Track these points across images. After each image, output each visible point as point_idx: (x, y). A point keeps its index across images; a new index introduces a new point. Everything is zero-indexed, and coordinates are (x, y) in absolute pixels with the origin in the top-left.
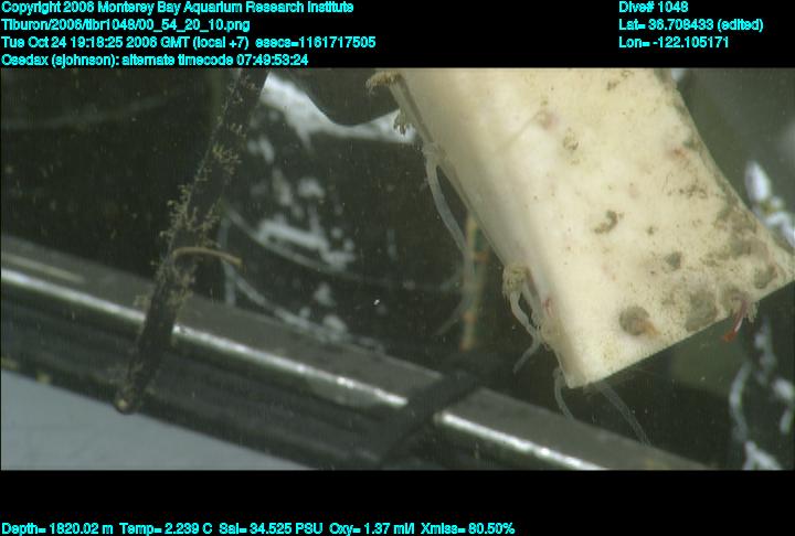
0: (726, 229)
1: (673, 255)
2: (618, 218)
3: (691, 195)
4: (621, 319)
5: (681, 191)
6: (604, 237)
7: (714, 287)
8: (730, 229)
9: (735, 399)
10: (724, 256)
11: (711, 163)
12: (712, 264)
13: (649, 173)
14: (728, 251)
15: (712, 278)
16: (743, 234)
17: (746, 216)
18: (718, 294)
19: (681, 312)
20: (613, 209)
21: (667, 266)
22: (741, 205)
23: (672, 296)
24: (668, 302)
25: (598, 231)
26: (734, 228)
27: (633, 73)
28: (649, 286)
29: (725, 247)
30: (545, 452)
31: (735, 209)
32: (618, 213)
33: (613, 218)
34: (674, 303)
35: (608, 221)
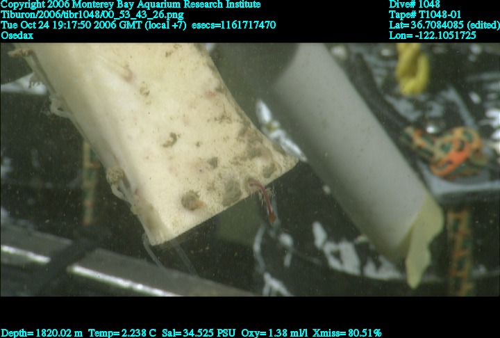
0: (244, 142)
1: (213, 159)
2: (177, 137)
3: (221, 121)
4: (182, 200)
5: (216, 119)
6: (169, 149)
7: (238, 178)
8: (246, 142)
9: (257, 247)
10: (244, 159)
11: (233, 101)
12: (237, 163)
13: (195, 108)
14: (246, 155)
15: (237, 173)
16: (255, 144)
17: (256, 133)
18: (241, 182)
19: (219, 195)
20: (174, 132)
21: (209, 166)
22: (252, 126)
23: (213, 184)
24: (211, 188)
25: (165, 146)
26: (249, 141)
27: (181, 46)
28: (199, 179)
29: (245, 153)
30: (139, 287)
31: (249, 129)
32: (177, 134)
33: (174, 137)
34: (214, 189)
35: (171, 140)
